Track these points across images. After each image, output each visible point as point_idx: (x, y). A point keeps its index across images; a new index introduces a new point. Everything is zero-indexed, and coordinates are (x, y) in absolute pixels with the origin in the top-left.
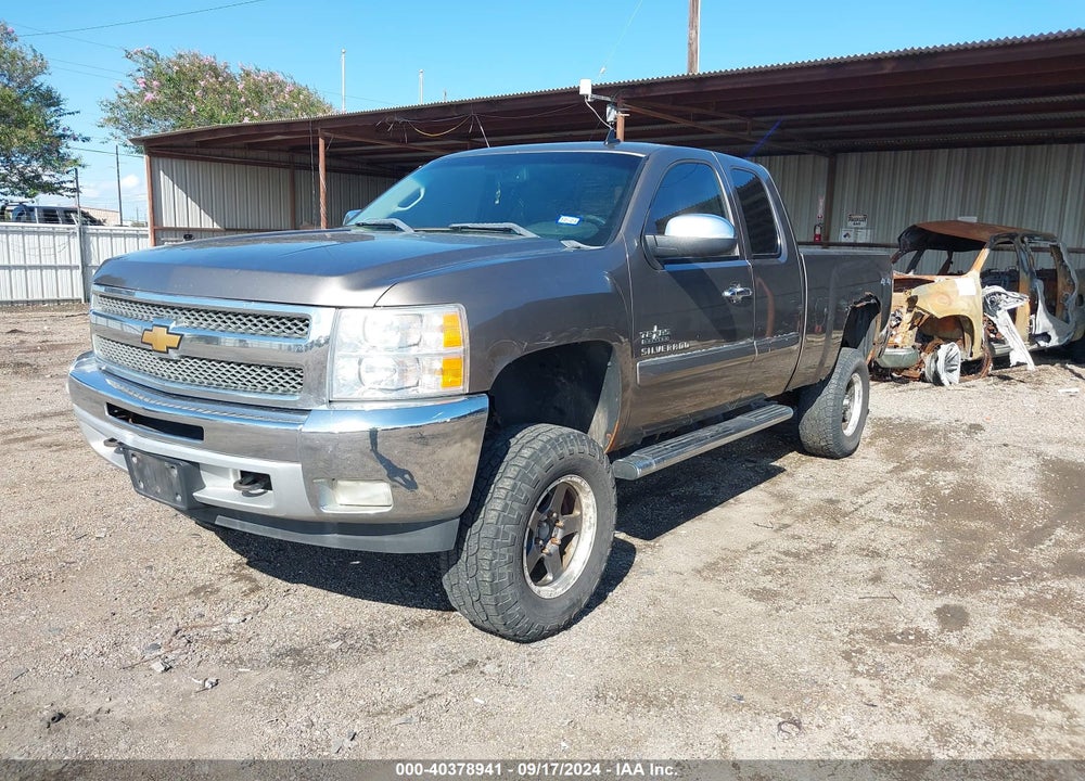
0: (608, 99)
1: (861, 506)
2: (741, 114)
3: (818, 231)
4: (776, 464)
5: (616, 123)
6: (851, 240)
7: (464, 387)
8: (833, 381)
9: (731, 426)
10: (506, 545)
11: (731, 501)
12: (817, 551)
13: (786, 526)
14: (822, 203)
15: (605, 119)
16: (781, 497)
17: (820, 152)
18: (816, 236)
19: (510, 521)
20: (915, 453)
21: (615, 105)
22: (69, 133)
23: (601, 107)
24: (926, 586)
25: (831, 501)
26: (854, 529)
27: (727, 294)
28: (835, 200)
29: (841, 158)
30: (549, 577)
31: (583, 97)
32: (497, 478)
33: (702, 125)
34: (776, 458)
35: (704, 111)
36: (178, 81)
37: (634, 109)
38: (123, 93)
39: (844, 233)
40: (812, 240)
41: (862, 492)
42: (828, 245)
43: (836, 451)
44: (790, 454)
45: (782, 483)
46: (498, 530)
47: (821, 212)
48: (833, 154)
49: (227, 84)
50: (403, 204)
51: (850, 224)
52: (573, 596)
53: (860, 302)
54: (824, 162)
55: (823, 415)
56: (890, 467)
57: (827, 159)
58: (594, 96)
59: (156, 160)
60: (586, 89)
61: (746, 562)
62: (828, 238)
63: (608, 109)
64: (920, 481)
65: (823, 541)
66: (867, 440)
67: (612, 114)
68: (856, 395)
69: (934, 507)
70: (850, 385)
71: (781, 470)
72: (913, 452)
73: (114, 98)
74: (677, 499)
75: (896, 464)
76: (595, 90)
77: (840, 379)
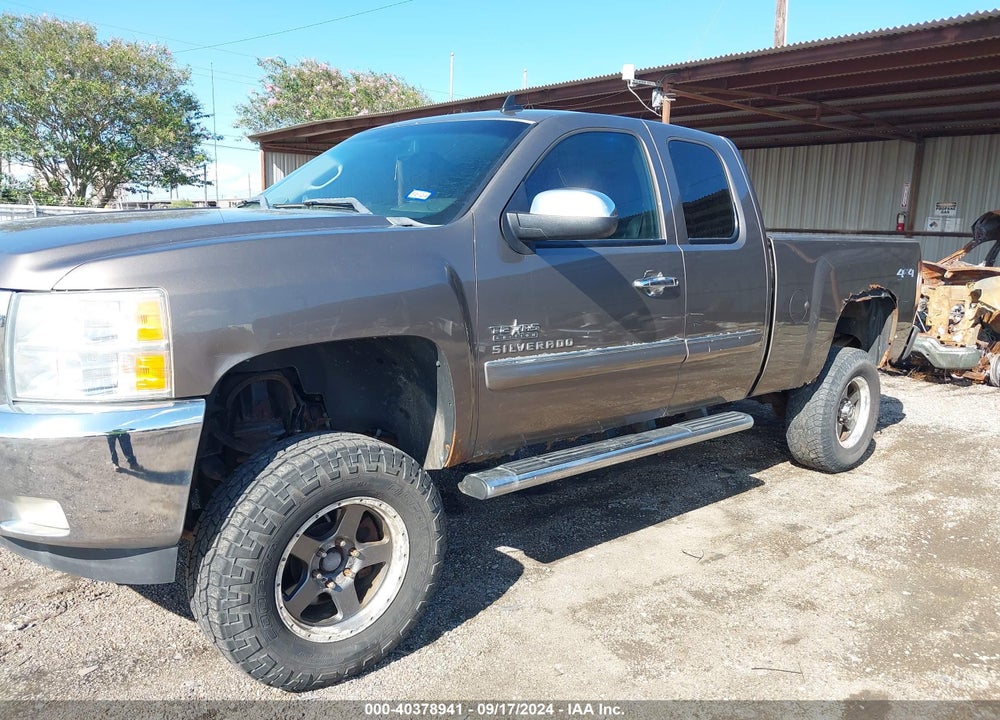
0: (653, 84)
1: (828, 537)
2: (812, 98)
3: (901, 220)
4: (756, 476)
5: (661, 108)
6: (938, 229)
7: (168, 390)
8: (825, 385)
9: (652, 436)
10: (238, 583)
11: (674, 519)
12: (738, 595)
13: (720, 556)
14: (906, 190)
15: (650, 104)
16: (737, 519)
17: (905, 137)
18: (899, 225)
19: (246, 554)
20: (932, 473)
21: (661, 90)
22: (205, 132)
23: (646, 93)
24: (854, 658)
25: (794, 528)
26: (802, 567)
27: (638, 284)
28: (921, 188)
29: (930, 143)
30: (339, 616)
31: (626, 83)
32: (240, 500)
33: (772, 110)
34: (760, 468)
35: (769, 97)
36: (296, 86)
37: (682, 94)
38: (254, 97)
39: (930, 222)
40: (894, 229)
41: (841, 517)
42: (912, 234)
43: (830, 465)
44: (781, 465)
45: (749, 501)
46: (228, 562)
47: (905, 200)
48: (921, 138)
49: (340, 88)
50: (316, 183)
51: (938, 212)
52: (366, 639)
53: (864, 294)
54: (910, 148)
55: (811, 423)
56: (892, 488)
57: (915, 144)
58: (638, 81)
59: (269, 154)
60: (628, 75)
61: (639, 604)
62: (912, 226)
63: (654, 93)
64: (923, 509)
65: (751, 581)
66: (883, 452)
67: (659, 100)
68: (863, 400)
69: (923, 545)
70: (852, 389)
71: (758, 483)
72: (932, 470)
73: (247, 103)
74: (613, 513)
75: (901, 485)
76: (639, 76)
77: (833, 383)
